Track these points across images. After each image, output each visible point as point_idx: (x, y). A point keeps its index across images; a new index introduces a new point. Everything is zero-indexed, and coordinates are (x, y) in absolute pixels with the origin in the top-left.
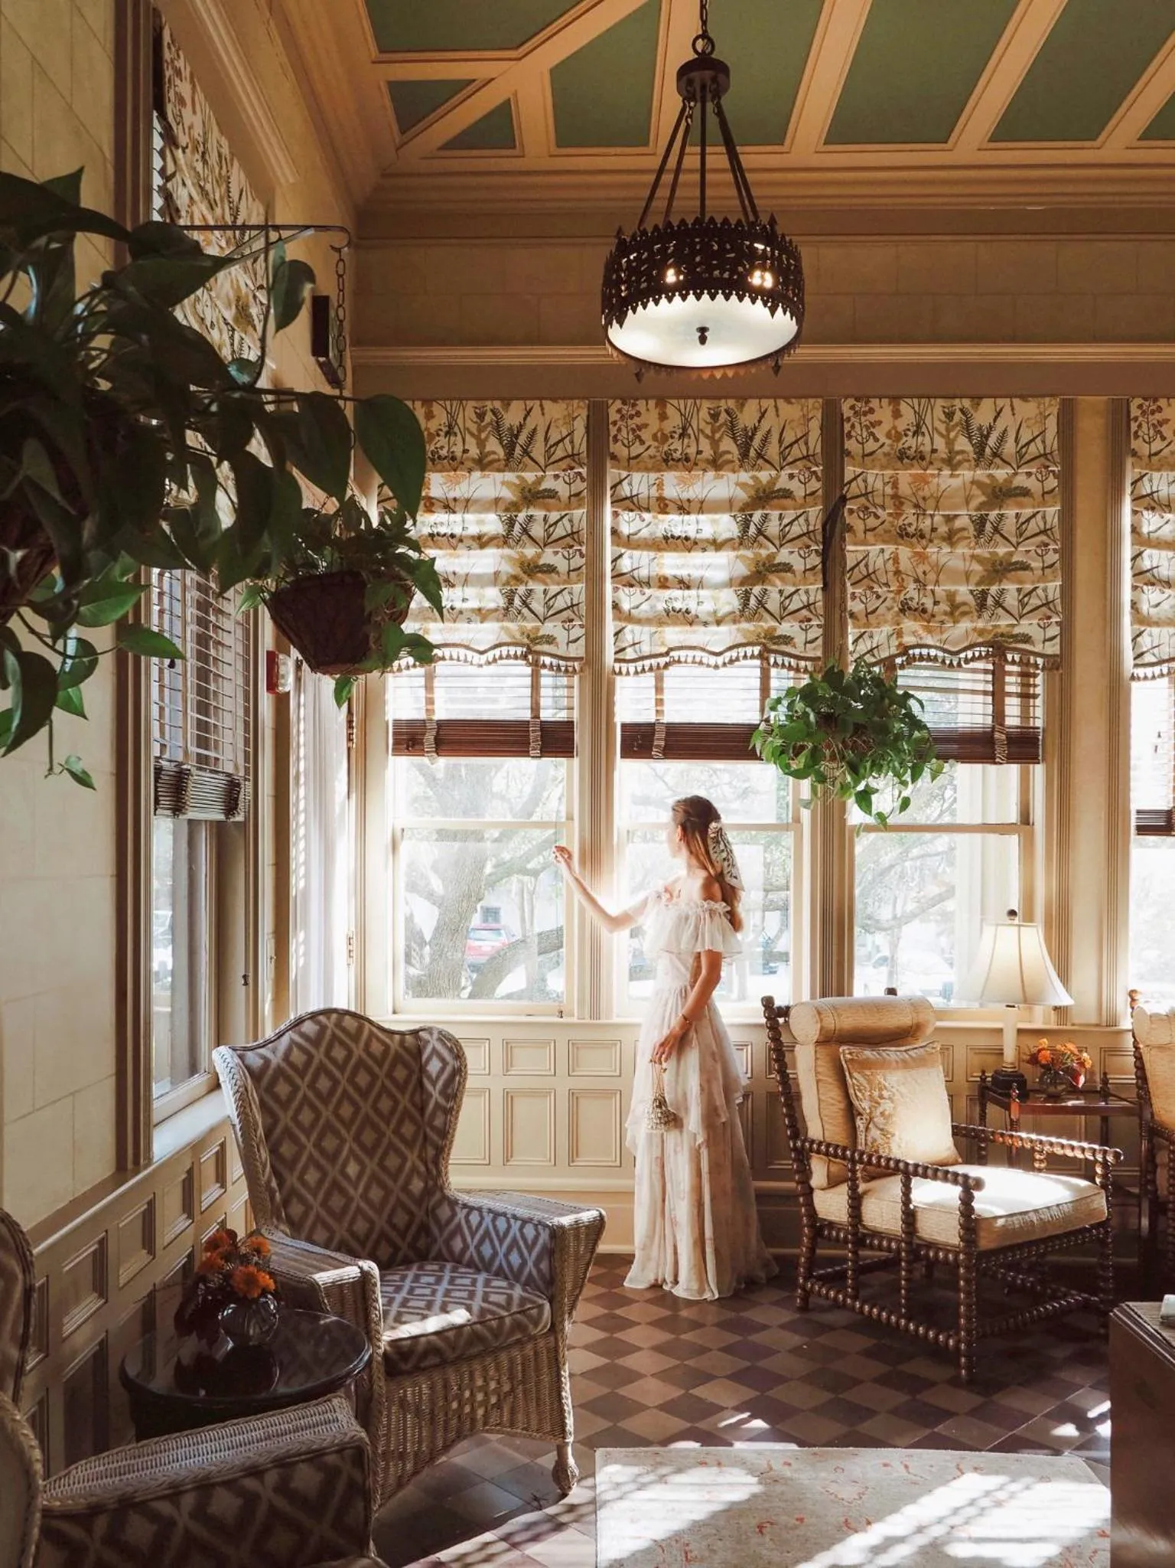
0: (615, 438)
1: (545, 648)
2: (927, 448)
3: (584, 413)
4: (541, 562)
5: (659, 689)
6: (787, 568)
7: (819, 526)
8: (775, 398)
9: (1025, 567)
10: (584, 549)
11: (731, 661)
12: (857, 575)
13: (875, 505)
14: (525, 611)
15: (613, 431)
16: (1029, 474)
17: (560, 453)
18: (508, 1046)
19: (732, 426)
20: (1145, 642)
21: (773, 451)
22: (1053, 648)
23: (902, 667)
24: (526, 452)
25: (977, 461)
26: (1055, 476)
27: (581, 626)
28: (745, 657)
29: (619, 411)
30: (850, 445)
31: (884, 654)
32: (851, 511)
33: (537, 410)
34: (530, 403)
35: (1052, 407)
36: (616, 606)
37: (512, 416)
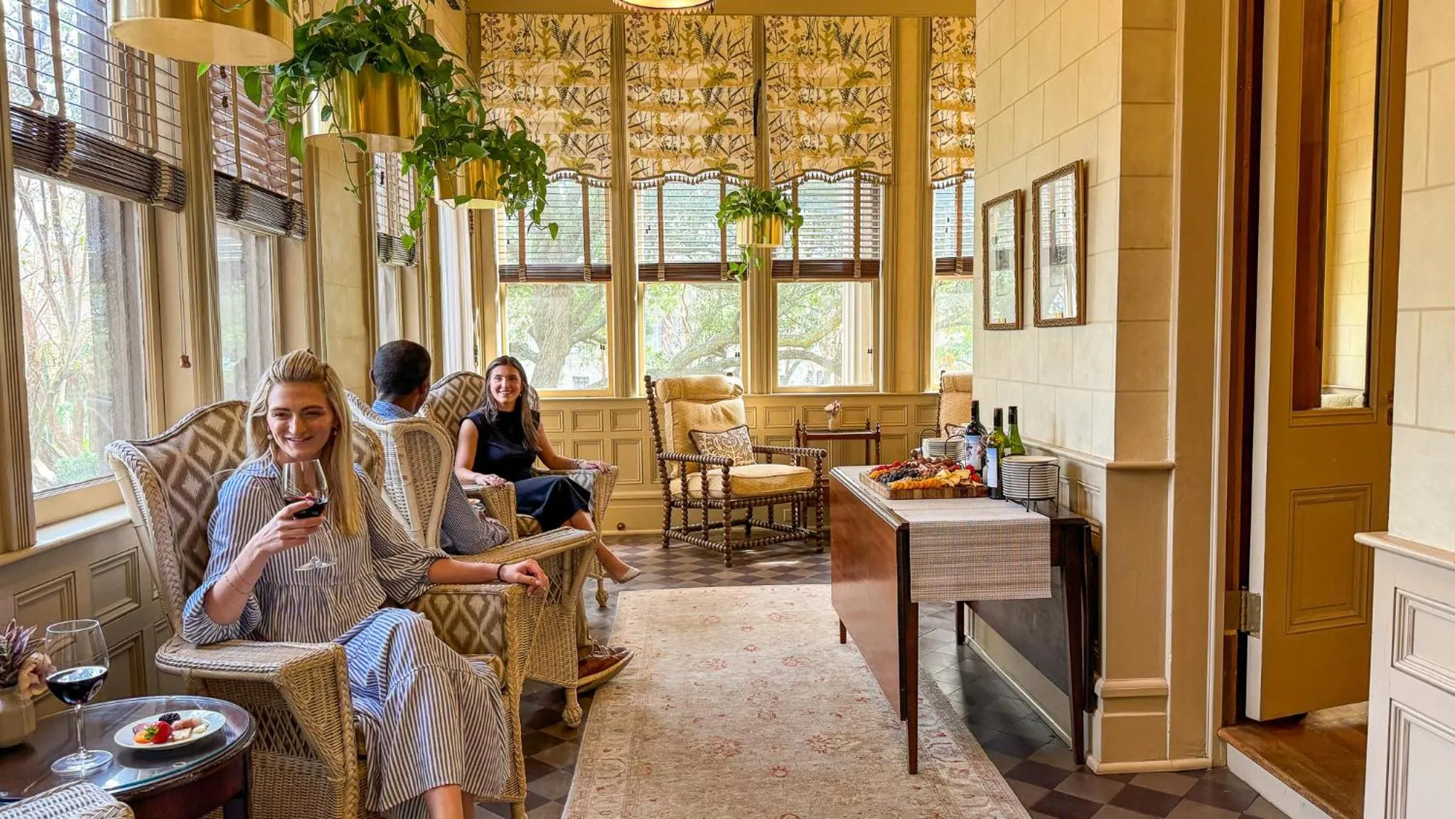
0: (629, 39)
1: (588, 172)
2: (814, 48)
3: (609, 23)
4: (584, 118)
5: (660, 196)
6: (733, 122)
7: (752, 96)
8: (725, 15)
9: (871, 121)
10: (610, 109)
11: (701, 180)
12: (774, 127)
13: (784, 83)
14: (575, 148)
15: (628, 34)
16: (874, 64)
17: (594, 49)
18: (575, 415)
19: (699, 31)
20: (939, 166)
21: (724, 49)
22: (888, 170)
23: (802, 183)
24: (573, 47)
25: (844, 55)
26: (889, 66)
27: (610, 158)
28: (710, 177)
29: (631, 22)
30: (770, 45)
31: (791, 174)
32: (770, 87)
33: (580, 21)
34: (576, 16)
35: (887, 22)
36: (631, 145)
37: (566, 23)
